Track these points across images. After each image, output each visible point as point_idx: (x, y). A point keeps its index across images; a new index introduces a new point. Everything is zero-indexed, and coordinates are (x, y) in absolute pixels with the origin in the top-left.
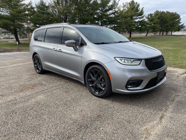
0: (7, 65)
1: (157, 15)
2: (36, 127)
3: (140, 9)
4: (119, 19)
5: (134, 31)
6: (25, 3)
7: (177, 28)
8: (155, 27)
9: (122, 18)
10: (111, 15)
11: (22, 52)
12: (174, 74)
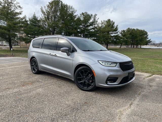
0: (6, 67)
1: (129, 31)
2: (41, 109)
3: (115, 26)
4: (98, 34)
5: (110, 43)
6: (20, 17)
7: (145, 42)
8: (128, 41)
9: (101, 33)
10: (91, 30)
11: (16, 57)
12: (141, 77)
